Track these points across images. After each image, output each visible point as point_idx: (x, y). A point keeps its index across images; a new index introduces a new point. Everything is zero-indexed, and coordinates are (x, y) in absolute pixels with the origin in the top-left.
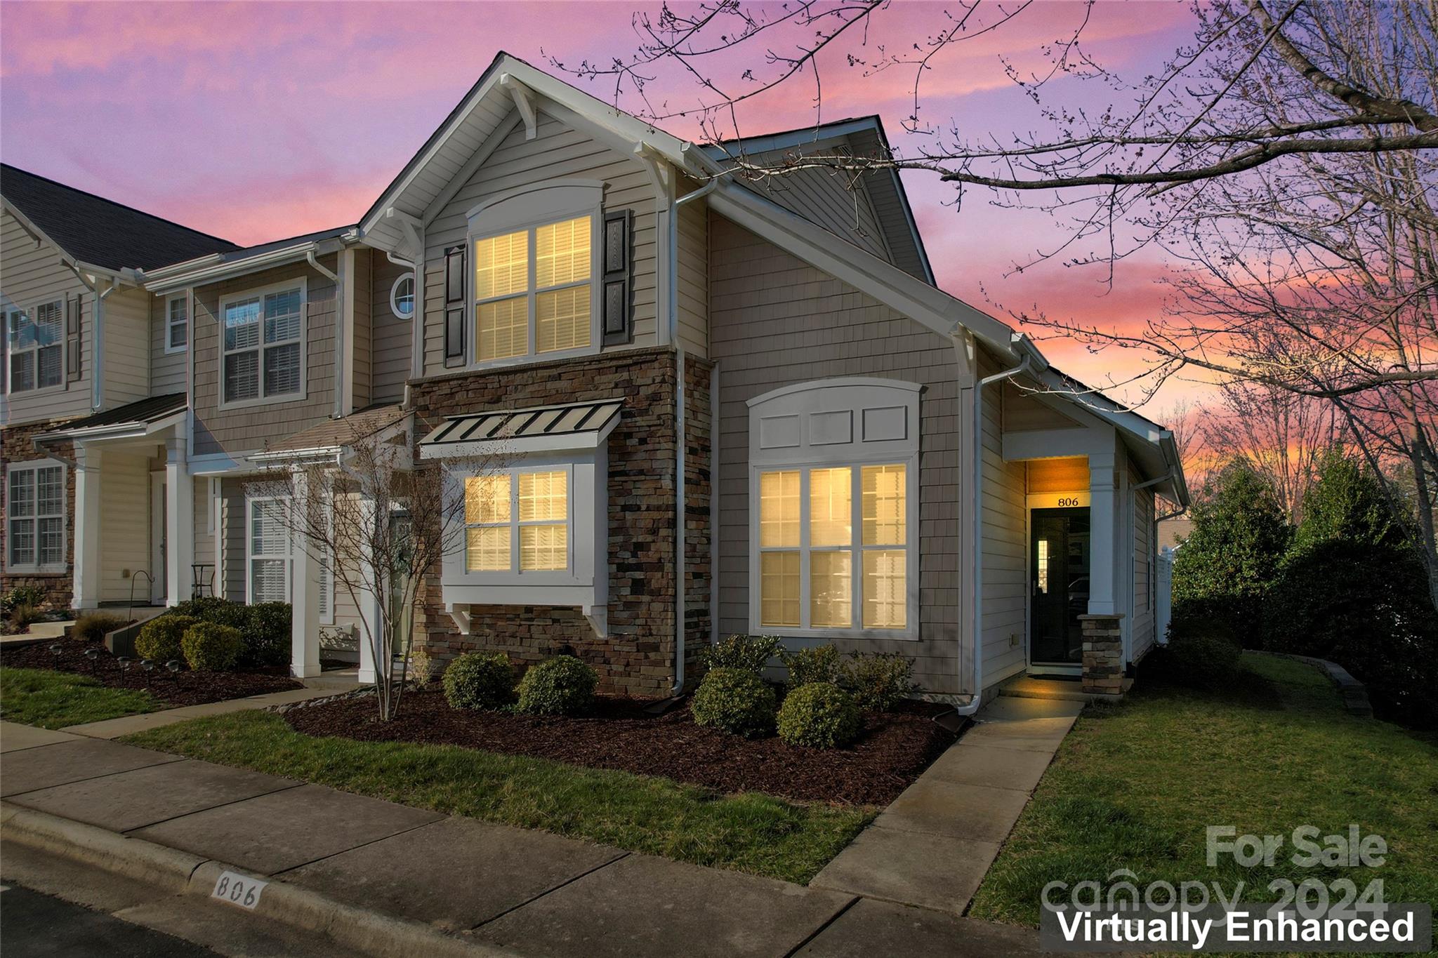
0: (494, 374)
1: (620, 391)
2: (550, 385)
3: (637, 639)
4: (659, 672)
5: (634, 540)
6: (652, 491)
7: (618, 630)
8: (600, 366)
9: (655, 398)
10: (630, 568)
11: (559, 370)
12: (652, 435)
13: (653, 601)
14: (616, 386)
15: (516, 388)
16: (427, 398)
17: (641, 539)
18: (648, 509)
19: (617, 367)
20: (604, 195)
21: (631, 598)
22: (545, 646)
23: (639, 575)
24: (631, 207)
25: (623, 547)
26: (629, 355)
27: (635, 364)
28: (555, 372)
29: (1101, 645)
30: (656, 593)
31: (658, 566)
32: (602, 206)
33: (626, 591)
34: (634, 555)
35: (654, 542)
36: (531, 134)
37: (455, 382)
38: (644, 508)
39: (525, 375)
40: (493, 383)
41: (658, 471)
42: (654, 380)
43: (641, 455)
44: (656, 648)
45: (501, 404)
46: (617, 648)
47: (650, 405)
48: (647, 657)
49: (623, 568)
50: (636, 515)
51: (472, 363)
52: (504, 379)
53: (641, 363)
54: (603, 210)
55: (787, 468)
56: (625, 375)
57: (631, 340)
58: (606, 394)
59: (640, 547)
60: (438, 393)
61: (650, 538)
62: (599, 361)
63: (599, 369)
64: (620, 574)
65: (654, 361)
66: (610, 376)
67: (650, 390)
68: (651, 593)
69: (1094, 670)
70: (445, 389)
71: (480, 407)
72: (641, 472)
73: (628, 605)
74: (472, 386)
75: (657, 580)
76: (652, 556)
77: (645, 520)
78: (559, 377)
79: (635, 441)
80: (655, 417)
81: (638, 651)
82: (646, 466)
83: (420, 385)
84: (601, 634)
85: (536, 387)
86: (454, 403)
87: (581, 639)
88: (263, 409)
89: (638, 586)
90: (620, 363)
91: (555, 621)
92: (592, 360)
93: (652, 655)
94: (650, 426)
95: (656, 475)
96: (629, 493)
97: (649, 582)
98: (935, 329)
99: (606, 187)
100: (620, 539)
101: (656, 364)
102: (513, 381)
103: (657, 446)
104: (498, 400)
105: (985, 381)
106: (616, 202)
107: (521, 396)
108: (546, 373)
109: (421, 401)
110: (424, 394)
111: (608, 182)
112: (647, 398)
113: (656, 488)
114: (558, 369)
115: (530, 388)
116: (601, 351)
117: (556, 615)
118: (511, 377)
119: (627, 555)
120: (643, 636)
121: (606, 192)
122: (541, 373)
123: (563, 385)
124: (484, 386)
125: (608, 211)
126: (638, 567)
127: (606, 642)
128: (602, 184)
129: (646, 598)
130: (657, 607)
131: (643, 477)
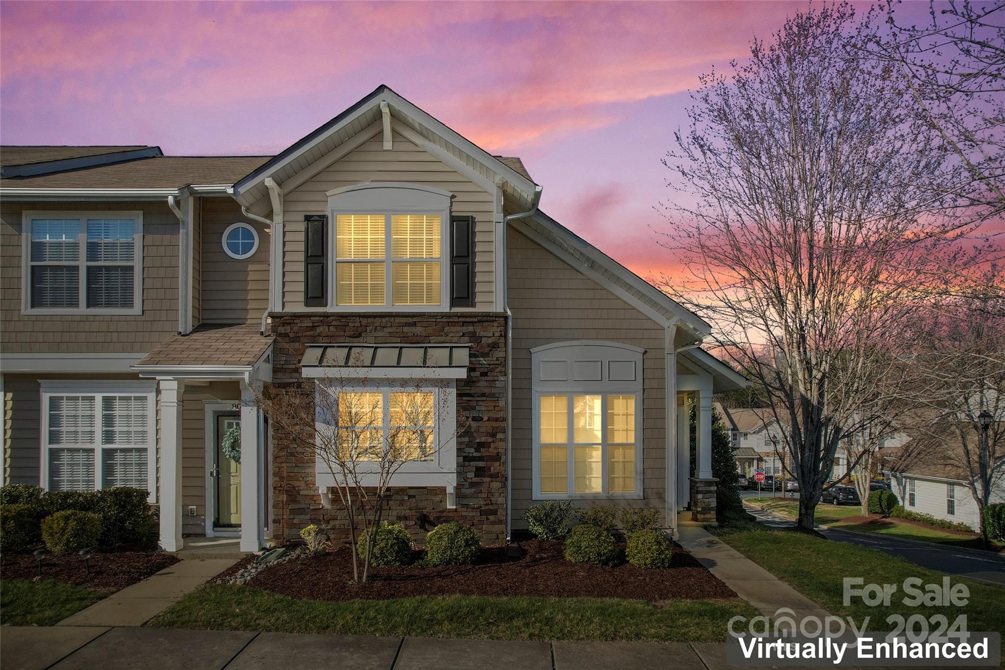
0: (356, 316)
1: (467, 339)
2: (406, 329)
3: (481, 507)
4: (498, 528)
5: (478, 441)
6: (491, 408)
7: (465, 502)
8: (450, 320)
9: (494, 346)
10: (474, 459)
11: (415, 319)
12: (492, 370)
13: (492, 481)
14: (463, 335)
15: (376, 329)
16: (289, 327)
17: (483, 439)
18: (489, 420)
19: (464, 322)
20: (451, 202)
21: (475, 480)
22: (402, 515)
23: (481, 464)
24: (474, 215)
25: (469, 445)
26: (475, 315)
27: (479, 322)
28: (410, 320)
29: (707, 495)
30: (495, 476)
31: (497, 458)
32: (450, 209)
33: (471, 475)
34: (477, 450)
35: (493, 442)
36: (388, 145)
37: (317, 318)
38: (485, 418)
39: (384, 320)
40: (354, 323)
41: (497, 395)
42: (494, 334)
43: (482, 384)
44: (494, 512)
45: (361, 339)
46: (464, 514)
47: (490, 350)
48: (488, 519)
49: (467, 459)
50: (480, 423)
51: (332, 305)
52: (364, 321)
53: (483, 322)
54: (451, 212)
55: (558, 394)
56: (471, 329)
57: (473, 305)
58: (455, 340)
59: (481, 445)
60: (299, 325)
61: (490, 440)
62: (449, 317)
63: (449, 322)
64: (467, 463)
65: (493, 321)
66: (459, 328)
67: (490, 341)
68: (491, 476)
69: (704, 509)
70: (307, 323)
71: (342, 339)
72: (483, 395)
73: (472, 485)
74: (334, 323)
75: (495, 467)
76: (492, 451)
77: (485, 426)
78: (414, 324)
79: (478, 374)
80: (495, 359)
81: (481, 515)
82: (487, 391)
83: (280, 317)
84: (450, 506)
85: (394, 329)
86: (316, 334)
87: (434, 509)
88: (85, 319)
89: (479, 472)
90: (468, 320)
91: (410, 497)
92: (443, 315)
93: (492, 518)
94: (489, 365)
95: (494, 397)
96: (474, 408)
97: (489, 469)
98: (651, 317)
99: (453, 197)
100: (466, 439)
101: (495, 324)
102: (373, 323)
103: (496, 378)
104: (360, 335)
105: (679, 350)
106: (461, 209)
107: (380, 334)
108: (403, 320)
109: (281, 330)
110: (284, 324)
111: (455, 194)
112: (489, 345)
113: (495, 406)
114: (413, 318)
115: (389, 330)
116: (450, 309)
117: (411, 492)
118: (370, 320)
119: (472, 450)
120: (486, 505)
121: (453, 200)
122: (397, 320)
123: (418, 330)
124: (346, 324)
125: (454, 214)
126: (481, 459)
127: (456, 510)
128: (451, 194)
129: (487, 479)
130: (496, 485)
131: (485, 398)
